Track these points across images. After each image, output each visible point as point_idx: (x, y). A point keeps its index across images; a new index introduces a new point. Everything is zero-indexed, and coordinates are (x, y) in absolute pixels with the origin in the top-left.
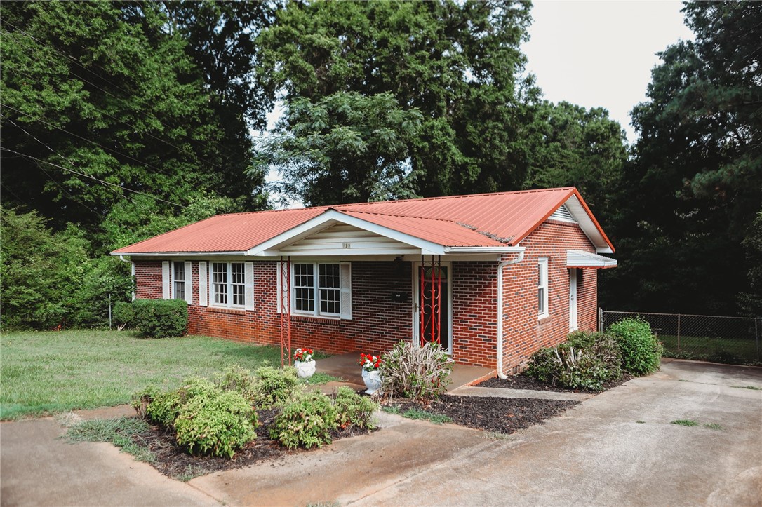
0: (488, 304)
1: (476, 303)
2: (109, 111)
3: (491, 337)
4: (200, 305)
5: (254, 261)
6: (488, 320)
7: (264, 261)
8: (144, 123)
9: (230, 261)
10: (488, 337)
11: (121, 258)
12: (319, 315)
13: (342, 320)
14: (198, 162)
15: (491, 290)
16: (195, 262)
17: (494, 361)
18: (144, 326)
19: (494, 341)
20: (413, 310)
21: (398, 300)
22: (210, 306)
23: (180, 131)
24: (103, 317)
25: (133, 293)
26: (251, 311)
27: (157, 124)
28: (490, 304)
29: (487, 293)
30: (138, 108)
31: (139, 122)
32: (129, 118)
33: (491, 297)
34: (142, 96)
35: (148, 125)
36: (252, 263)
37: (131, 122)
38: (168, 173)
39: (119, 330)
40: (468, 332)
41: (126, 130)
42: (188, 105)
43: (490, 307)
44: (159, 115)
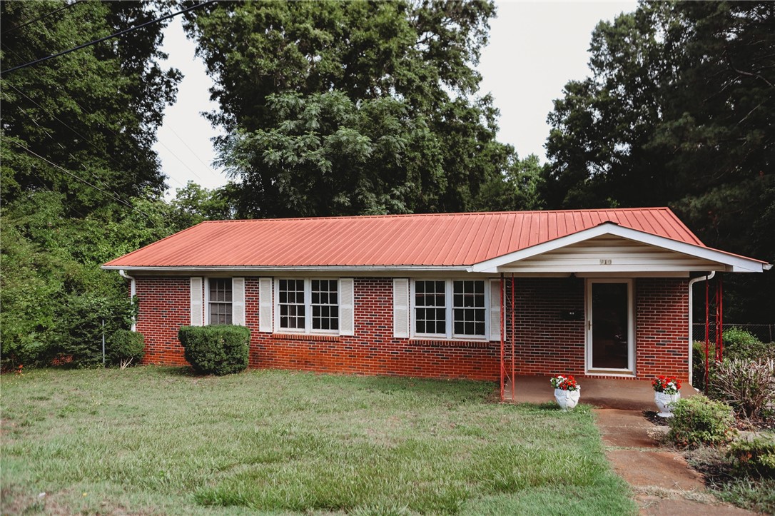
0: (679, 319)
1: (665, 319)
2: (15, 82)
3: (682, 352)
4: (260, 331)
5: (354, 278)
6: (679, 335)
7: (372, 278)
8: (56, 101)
9: (309, 278)
10: (679, 352)
11: (122, 273)
12: (453, 338)
13: (491, 342)
14: (109, 156)
15: (681, 306)
16: (252, 279)
17: (685, 374)
18: (209, 361)
19: (685, 355)
20: (585, 328)
21: (571, 318)
22: (275, 333)
23: (97, 117)
24: (93, 351)
25: (133, 318)
26: (351, 337)
27: (72, 105)
28: (681, 319)
29: (677, 309)
30: (51, 82)
31: (50, 100)
32: (37, 94)
33: (682, 312)
34: (56, 68)
35: (60, 105)
36: (353, 280)
37: (38, 99)
38: (74, 166)
39: (123, 368)
40: (656, 348)
41: (32, 107)
42: (107, 87)
43: (681, 322)
44: (75, 94)
